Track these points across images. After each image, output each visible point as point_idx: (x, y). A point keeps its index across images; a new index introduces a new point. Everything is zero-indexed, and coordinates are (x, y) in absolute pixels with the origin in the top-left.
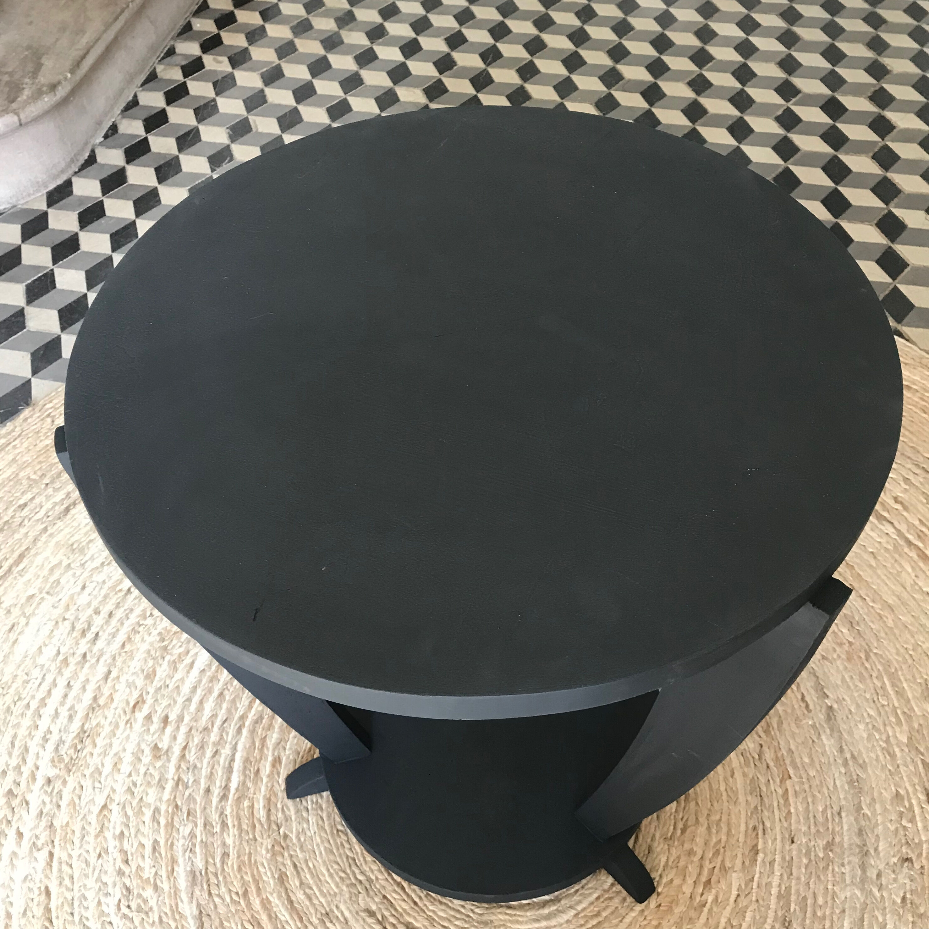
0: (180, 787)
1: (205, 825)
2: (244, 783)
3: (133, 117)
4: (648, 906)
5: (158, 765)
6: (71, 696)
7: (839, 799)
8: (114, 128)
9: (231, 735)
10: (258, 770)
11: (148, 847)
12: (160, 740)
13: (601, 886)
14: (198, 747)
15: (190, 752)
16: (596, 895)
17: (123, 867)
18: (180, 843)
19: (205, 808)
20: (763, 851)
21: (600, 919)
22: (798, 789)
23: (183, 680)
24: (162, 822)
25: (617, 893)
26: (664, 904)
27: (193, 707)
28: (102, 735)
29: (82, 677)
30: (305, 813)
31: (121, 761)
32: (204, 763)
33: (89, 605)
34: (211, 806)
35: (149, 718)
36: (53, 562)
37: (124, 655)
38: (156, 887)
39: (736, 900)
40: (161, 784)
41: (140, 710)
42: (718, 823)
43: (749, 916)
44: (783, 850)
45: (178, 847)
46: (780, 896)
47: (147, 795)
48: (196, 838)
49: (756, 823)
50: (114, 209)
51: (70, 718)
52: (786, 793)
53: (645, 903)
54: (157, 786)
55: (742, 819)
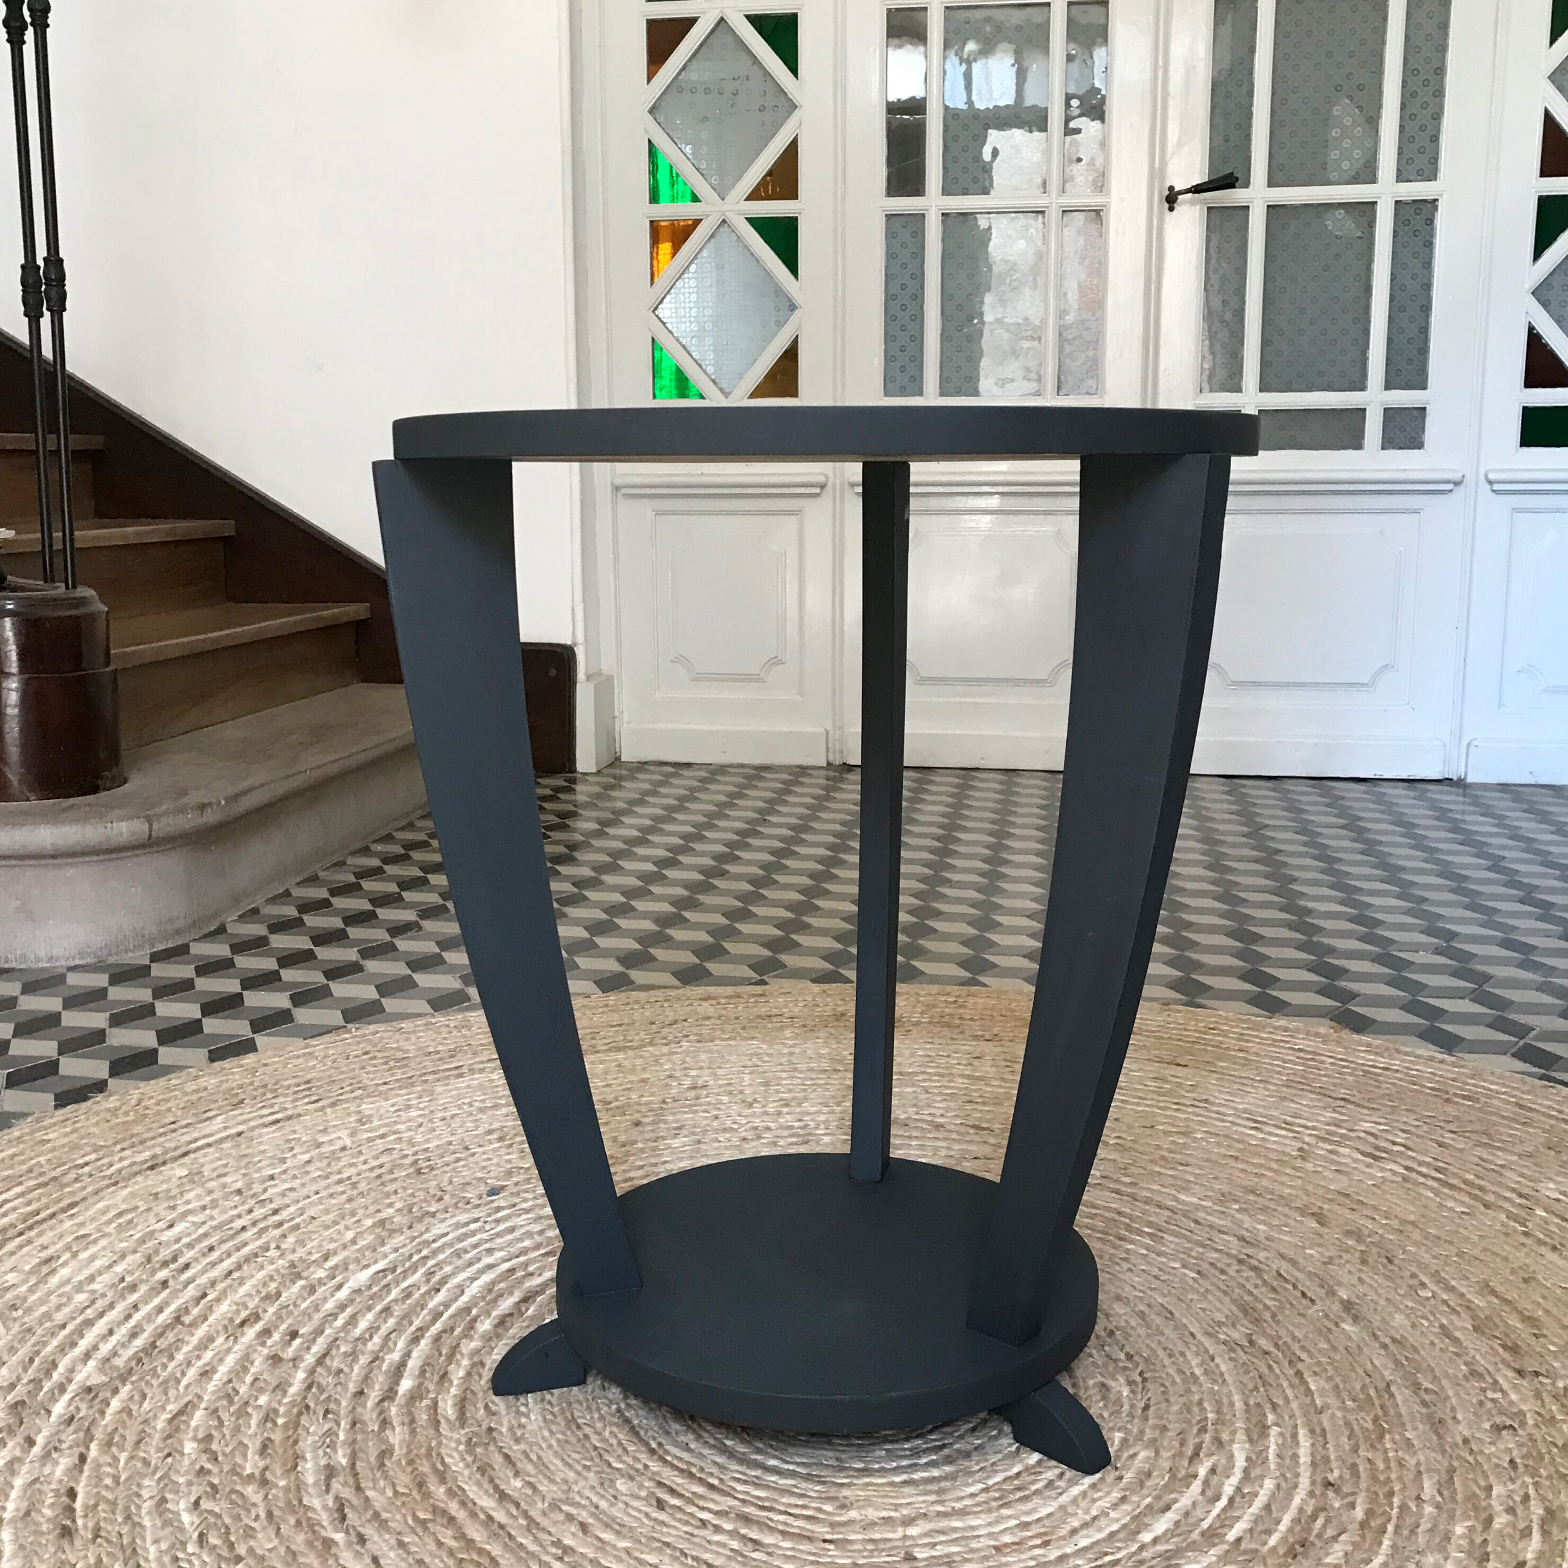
0: (314, 1390)
1: (354, 1424)
2: (421, 1385)
3: (282, 904)
4: (1102, 1479)
5: (277, 1372)
6: (137, 1317)
7: (1383, 1377)
8: (255, 911)
9: (401, 1344)
10: (446, 1373)
11: (253, 1446)
12: (283, 1351)
13: (1021, 1461)
14: (346, 1355)
15: (332, 1359)
16: (1016, 1470)
17: (208, 1466)
18: (310, 1440)
19: (354, 1408)
20: (1277, 1425)
21: (1027, 1493)
22: (1317, 1369)
23: (325, 1300)
24: (280, 1421)
25: (1050, 1468)
26: (1129, 1476)
27: (340, 1322)
28: (186, 1349)
29: (157, 1301)
30: (523, 1409)
31: (214, 1370)
32: (356, 1368)
33: (178, 1240)
34: (365, 1407)
35: (266, 1332)
36: (124, 1207)
37: (229, 1281)
38: (264, 1482)
39: (1246, 1471)
40: (281, 1387)
41: (251, 1326)
42: (1200, 1403)
43: (1269, 1484)
44: (1308, 1423)
45: (307, 1444)
46: (1314, 1464)
47: (257, 1399)
48: (337, 1436)
49: (1259, 1400)
50: (248, 963)
51: (134, 1335)
52: (1299, 1374)
53: (1098, 1476)
54: (274, 1391)
55: (1236, 1398)
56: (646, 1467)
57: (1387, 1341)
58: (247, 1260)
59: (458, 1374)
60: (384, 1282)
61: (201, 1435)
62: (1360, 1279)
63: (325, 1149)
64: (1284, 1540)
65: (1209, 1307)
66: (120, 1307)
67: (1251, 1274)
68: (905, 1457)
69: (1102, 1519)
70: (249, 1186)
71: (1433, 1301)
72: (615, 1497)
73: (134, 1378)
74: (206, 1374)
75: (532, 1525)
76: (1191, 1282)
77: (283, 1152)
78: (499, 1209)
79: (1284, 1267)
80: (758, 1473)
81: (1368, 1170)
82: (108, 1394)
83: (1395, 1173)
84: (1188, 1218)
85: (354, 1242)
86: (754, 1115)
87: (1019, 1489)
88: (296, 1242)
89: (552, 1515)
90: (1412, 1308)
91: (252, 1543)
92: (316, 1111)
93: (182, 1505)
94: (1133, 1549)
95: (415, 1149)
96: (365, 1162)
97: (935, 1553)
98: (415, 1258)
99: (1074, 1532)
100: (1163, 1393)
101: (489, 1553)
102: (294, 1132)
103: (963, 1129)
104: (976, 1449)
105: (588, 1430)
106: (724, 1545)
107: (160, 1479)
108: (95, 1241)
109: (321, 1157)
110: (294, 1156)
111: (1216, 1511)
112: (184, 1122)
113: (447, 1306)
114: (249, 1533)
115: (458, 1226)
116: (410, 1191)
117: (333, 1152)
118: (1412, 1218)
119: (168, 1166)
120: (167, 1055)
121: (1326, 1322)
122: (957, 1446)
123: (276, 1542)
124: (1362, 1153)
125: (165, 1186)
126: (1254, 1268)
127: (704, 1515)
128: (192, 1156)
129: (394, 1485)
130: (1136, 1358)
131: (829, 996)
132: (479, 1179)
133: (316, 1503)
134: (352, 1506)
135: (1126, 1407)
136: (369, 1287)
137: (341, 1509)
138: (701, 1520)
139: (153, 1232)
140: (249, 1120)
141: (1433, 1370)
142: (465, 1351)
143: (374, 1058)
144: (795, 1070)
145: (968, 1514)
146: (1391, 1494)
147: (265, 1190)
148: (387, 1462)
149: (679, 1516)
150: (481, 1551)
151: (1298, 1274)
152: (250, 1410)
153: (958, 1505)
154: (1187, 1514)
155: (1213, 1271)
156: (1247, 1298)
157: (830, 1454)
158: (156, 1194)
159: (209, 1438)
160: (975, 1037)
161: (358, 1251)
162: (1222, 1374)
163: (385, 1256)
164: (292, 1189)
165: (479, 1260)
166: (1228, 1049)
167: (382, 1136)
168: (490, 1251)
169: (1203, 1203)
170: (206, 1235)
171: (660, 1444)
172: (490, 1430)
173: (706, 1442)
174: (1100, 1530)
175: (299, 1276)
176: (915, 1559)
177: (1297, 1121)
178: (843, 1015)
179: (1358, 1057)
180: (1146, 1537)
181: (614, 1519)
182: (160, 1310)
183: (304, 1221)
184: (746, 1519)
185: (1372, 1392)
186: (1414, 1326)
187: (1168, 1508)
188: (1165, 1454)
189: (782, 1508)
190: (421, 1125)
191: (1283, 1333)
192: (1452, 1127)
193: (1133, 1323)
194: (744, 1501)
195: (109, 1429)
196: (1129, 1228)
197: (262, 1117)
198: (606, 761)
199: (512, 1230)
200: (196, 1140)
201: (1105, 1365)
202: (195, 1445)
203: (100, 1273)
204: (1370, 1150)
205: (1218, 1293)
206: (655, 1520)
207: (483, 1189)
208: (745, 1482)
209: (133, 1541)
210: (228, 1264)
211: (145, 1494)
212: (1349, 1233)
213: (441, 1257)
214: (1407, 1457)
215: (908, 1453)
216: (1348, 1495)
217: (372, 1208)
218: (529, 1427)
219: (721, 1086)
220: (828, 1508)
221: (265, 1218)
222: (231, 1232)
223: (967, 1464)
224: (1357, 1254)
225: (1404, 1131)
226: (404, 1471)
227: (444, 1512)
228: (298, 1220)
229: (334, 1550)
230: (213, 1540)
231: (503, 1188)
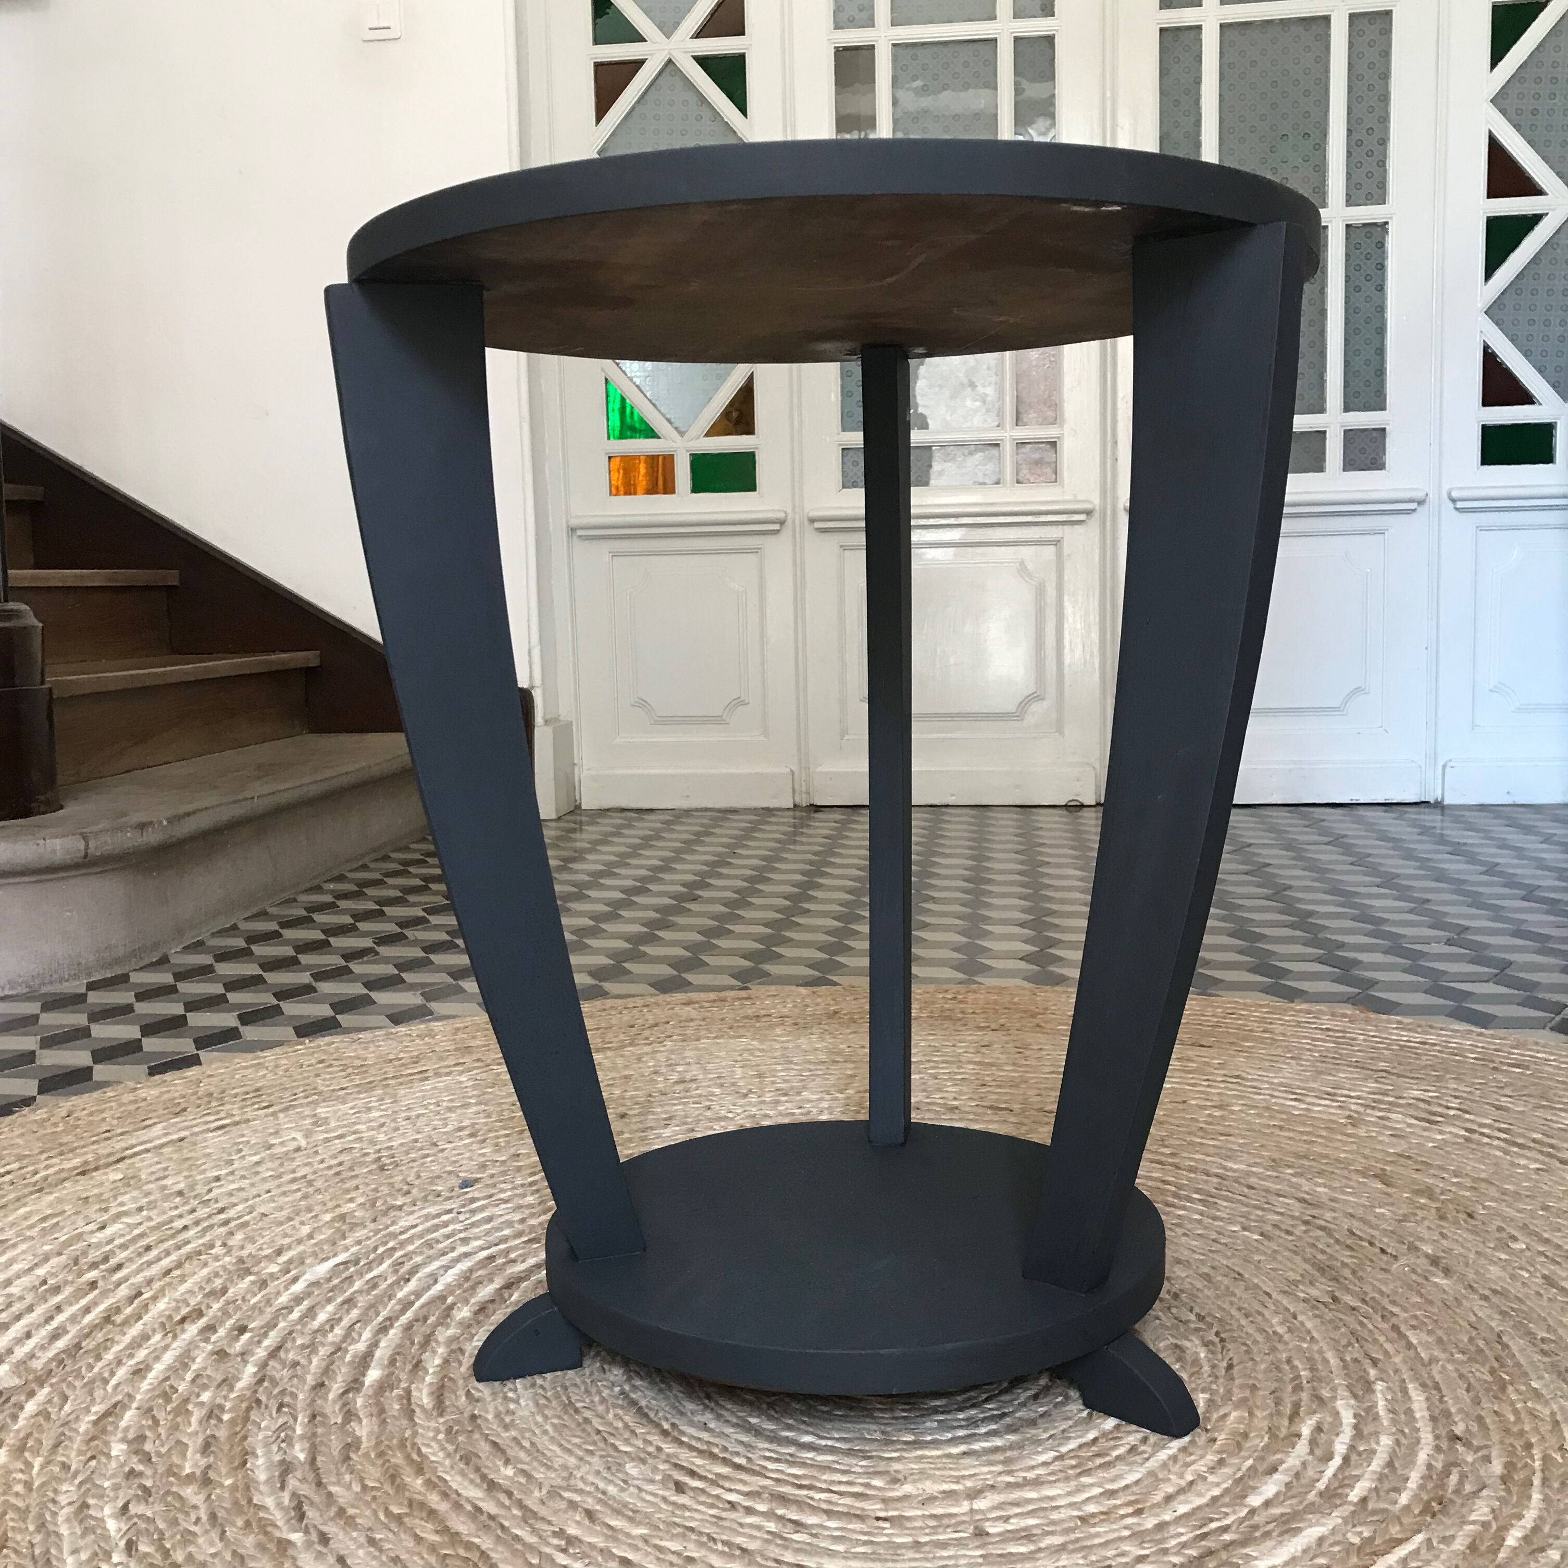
0: (266, 1384)
1: (314, 1416)
2: (391, 1374)
3: (229, 937)
4: (1192, 1442)
5: (223, 1367)
6: (60, 1319)
7: (1492, 1329)
8: (200, 943)
9: (367, 1334)
10: (420, 1362)
11: (194, 1445)
12: (230, 1346)
13: (1096, 1427)
14: (303, 1347)
15: (287, 1351)
16: (1091, 1436)
17: (140, 1468)
18: (261, 1436)
19: (314, 1401)
20: (1382, 1380)
21: (1107, 1459)
22: (1414, 1323)
23: (278, 1294)
24: (226, 1417)
25: (1129, 1433)
26: (1221, 1437)
27: (295, 1315)
28: (116, 1348)
29: (83, 1302)
30: (511, 1395)
31: (149, 1368)
32: (315, 1361)
33: (111, 1241)
34: (326, 1400)
35: (211, 1328)
36: (49, 1212)
37: (167, 1279)
38: (206, 1482)
39: (1356, 1427)
40: (227, 1382)
41: (193, 1322)
42: (1289, 1361)
43: (1386, 1441)
44: (1417, 1378)
45: (258, 1440)
46: (1433, 1419)
47: (198, 1395)
48: (294, 1430)
49: (1356, 1355)
50: (192, 988)
51: (55, 1336)
52: (1395, 1328)
53: (1187, 1439)
54: (219, 1386)
55: (1330, 1356)
56: (659, 1449)
57: (1487, 1292)
58: (189, 1257)
59: (433, 1362)
60: (347, 1274)
61: (131, 1436)
62: (1441, 1234)
63: (278, 1150)
64: (1416, 1497)
65: (1280, 1267)
66: (40, 1310)
67: (1320, 1233)
68: (961, 1427)
69: (1200, 1483)
70: (192, 1187)
71: (1528, 1254)
72: (625, 1482)
73: (54, 1380)
74: (139, 1372)
75: (528, 1515)
76: (1255, 1244)
77: (230, 1155)
78: (473, 1200)
79: (1356, 1225)
80: (792, 1450)
81: (1425, 1134)
82: (23, 1398)
83: (1457, 1136)
84: (1240, 1183)
85: (310, 1236)
86: (750, 1104)
87: (1098, 1455)
88: (245, 1239)
89: (551, 1503)
90: (1506, 1260)
91: (191, 1549)
92: (266, 1116)
93: (107, 1511)
94: (1243, 1514)
95: (378, 1147)
96: (322, 1161)
97: (1010, 1527)
98: (381, 1250)
99: (1169, 1499)
100: (1247, 1352)
101: (478, 1547)
102: (243, 1136)
103: (980, 1110)
104: (1042, 1416)
105: (587, 1414)
106: (759, 1528)
107: (81, 1483)
108: (14, 1246)
109: (273, 1157)
110: (243, 1157)
111: (1330, 1472)
112: (120, 1131)
113: (418, 1294)
114: (188, 1538)
115: (428, 1217)
116: (373, 1186)
117: (287, 1153)
118: (1483, 1175)
119: (101, 1171)
120: (101, 1072)
121: (1414, 1277)
122: (1018, 1415)
123: (220, 1545)
124: (1417, 1118)
125: (96, 1191)
126: (1322, 1228)
127: (732, 1497)
128: (128, 1161)
129: (362, 1480)
130: (1208, 1319)
131: (819, 996)
132: (450, 1173)
133: (269, 1502)
134: (312, 1504)
135: (1206, 1368)
136: (329, 1280)
137: (299, 1507)
138: (729, 1502)
139: (81, 1234)
140: (192, 1127)
141: (1545, 1320)
142: (441, 1339)
143: (331, 1066)
144: (791, 1062)
145: (1043, 1483)
146: (1528, 1446)
147: (210, 1191)
148: (352, 1455)
149: (702, 1498)
150: (469, 1546)
151: (1374, 1232)
152: (190, 1407)
153: (1031, 1475)
154: (1297, 1475)
155: (1278, 1233)
156: (1319, 1256)
157: (874, 1427)
158: (87, 1198)
159: (141, 1438)
160: (980, 1028)
161: (315, 1245)
162: (1309, 1332)
163: (347, 1249)
164: (240, 1189)
165: (453, 1249)
166: (1251, 1031)
167: (340, 1137)
168: (465, 1241)
169: (1254, 1169)
170: (142, 1235)
171: (673, 1425)
172: (473, 1417)
173: (727, 1421)
174: (1200, 1495)
175: (248, 1272)
176: (988, 1534)
177: (1339, 1092)
178: (836, 1013)
179: (1392, 1034)
180: (1255, 1501)
181: (625, 1505)
182: (87, 1310)
183: (254, 1218)
184: (783, 1499)
185: (1481, 1343)
186: (1513, 1277)
187: (1274, 1470)
188: (1259, 1414)
189: (824, 1486)
190: (383, 1125)
191: (1367, 1288)
192: (1508, 1091)
193: (1199, 1285)
194: (778, 1480)
195: (22, 1435)
196: (1176, 1195)
197: (207, 1123)
198: (565, 809)
199: (490, 1219)
200: (133, 1146)
201: (1174, 1327)
202: (124, 1447)
203: (18, 1277)
204: (1424, 1115)
205: (1286, 1253)
206: (674, 1504)
207: (455, 1182)
208: (777, 1460)
209: (48, 1551)
210: (166, 1262)
211: (63, 1499)
212: (1418, 1192)
213: (411, 1248)
214: (1538, 1407)
215: (963, 1423)
216: (1479, 1449)
217: (330, 1205)
218: (520, 1413)
219: (711, 1080)
220: (877, 1482)
221: (210, 1216)
222: (169, 1232)
223: (1033, 1432)
224: (1433, 1211)
225: (1456, 1097)
226: (373, 1464)
227: (422, 1505)
228: (247, 1218)
229: (290, 1552)
230: (144, 1548)
231: (477, 1180)
